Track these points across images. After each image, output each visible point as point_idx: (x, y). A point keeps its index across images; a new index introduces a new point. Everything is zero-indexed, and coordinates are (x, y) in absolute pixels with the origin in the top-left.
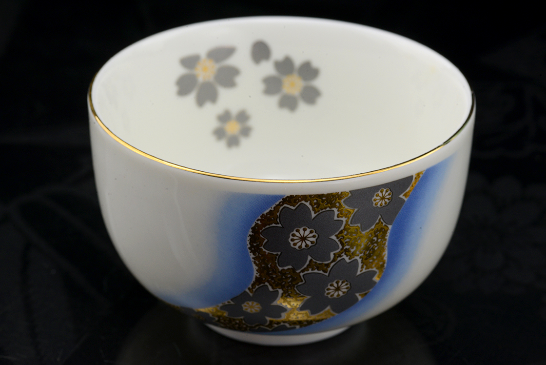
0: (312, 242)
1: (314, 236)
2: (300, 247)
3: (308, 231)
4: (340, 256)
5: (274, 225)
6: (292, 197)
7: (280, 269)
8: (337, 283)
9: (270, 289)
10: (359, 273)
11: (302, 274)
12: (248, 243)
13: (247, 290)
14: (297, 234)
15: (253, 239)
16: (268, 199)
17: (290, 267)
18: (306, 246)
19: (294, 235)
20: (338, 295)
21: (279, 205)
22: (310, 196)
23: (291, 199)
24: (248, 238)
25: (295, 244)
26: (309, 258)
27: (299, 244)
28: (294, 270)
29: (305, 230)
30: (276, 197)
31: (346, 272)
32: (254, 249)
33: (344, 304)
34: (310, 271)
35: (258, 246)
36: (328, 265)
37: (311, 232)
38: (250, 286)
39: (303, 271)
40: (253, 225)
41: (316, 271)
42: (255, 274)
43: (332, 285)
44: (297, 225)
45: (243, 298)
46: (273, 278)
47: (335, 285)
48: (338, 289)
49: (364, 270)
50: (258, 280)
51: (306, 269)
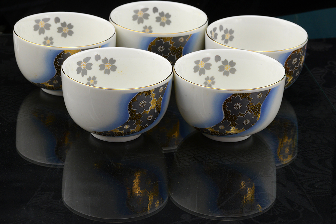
0: (240, 107)
1: (241, 106)
2: (237, 109)
3: (239, 104)
4: (248, 112)
5: (230, 102)
6: (235, 94)
7: (231, 115)
8: (247, 120)
9: (228, 122)
10: (253, 118)
11: (237, 117)
12: (222, 107)
13: (221, 122)
14: (236, 105)
15: (224, 106)
16: (228, 95)
17: (234, 115)
18: (239, 108)
19: (235, 105)
20: (246, 124)
21: (232, 96)
22: (240, 94)
23: (235, 95)
24: (222, 106)
25: (235, 108)
26: (239, 112)
27: (237, 108)
28: (235, 116)
29: (238, 104)
30: (231, 94)
31: (249, 117)
32: (224, 110)
33: (248, 127)
34: (239, 116)
35: (225, 108)
36: (244, 115)
37: (240, 104)
38: (222, 121)
39: (237, 116)
40: (224, 102)
41: (241, 116)
42: (224, 117)
43: (245, 121)
44: (236, 103)
45: (220, 124)
46: (229, 118)
47: (246, 121)
48: (247, 122)
49: (254, 117)
50: (225, 119)
51: (238, 116)
